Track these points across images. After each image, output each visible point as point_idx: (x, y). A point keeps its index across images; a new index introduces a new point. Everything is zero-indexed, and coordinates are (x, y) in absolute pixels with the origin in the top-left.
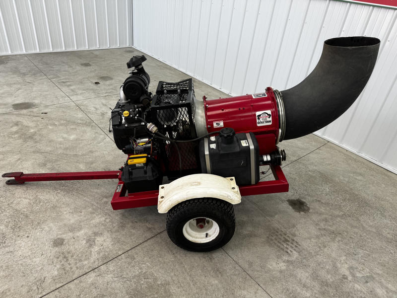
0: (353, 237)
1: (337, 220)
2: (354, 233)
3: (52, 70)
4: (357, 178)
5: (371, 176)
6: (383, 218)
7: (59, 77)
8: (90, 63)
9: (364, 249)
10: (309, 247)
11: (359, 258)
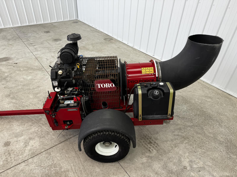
0: (196, 140)
1: (188, 129)
2: (198, 138)
3: (26, 36)
4: (208, 100)
5: (217, 98)
6: (220, 127)
7: (29, 40)
8: (50, 31)
9: (202, 148)
10: (165, 147)
11: (197, 155)
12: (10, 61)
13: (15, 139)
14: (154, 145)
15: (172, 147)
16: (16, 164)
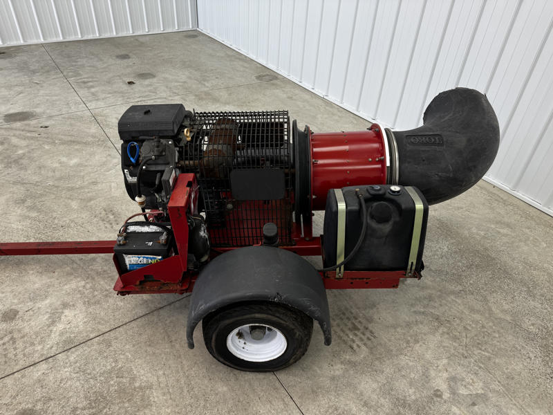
4: (502, 231)
5: (526, 228)
6: (529, 298)
7: (79, 75)
8: (130, 54)
10: (390, 341)
11: (470, 363)
12: (33, 122)
14: (364, 334)
15: (408, 342)
16: (27, 364)
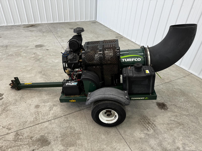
0: (191, 128)
2: (192, 125)
3: (56, 31)
7: (58, 34)
9: (196, 135)
12: (44, 48)
13: (43, 104)
